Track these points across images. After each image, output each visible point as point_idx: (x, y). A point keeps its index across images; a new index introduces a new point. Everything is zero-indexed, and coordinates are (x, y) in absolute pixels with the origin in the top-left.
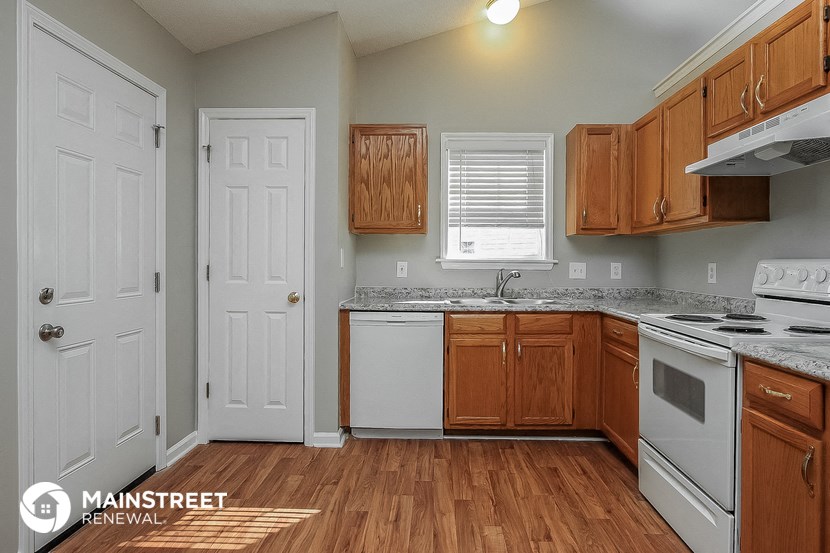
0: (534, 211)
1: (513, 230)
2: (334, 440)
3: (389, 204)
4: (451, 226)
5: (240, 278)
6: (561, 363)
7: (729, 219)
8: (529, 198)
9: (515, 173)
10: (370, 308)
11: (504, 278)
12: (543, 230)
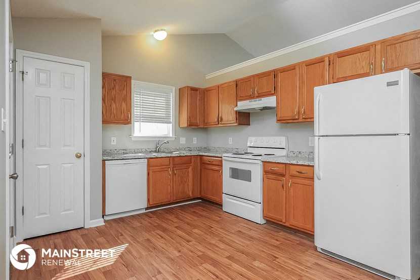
0: (168, 117)
1: (163, 124)
2: (100, 222)
3: (115, 111)
4: (136, 121)
5: (45, 146)
6: (188, 175)
7: (244, 125)
8: (166, 112)
9: (161, 101)
10: (116, 158)
11: (159, 144)
12: (171, 124)
